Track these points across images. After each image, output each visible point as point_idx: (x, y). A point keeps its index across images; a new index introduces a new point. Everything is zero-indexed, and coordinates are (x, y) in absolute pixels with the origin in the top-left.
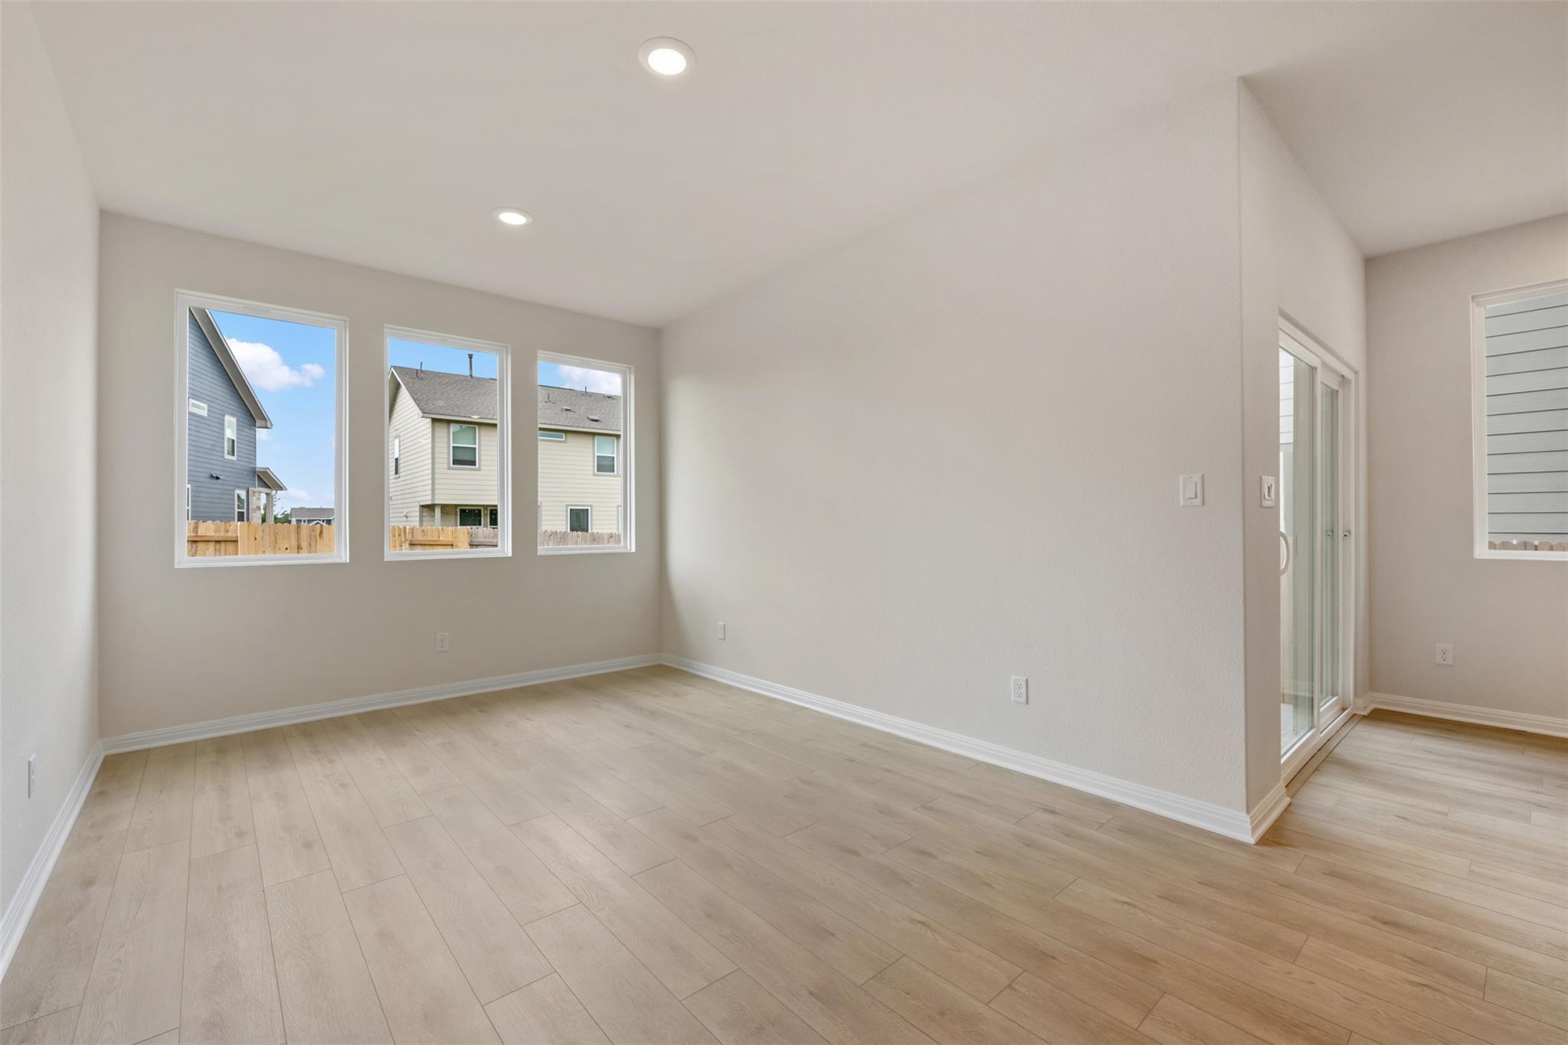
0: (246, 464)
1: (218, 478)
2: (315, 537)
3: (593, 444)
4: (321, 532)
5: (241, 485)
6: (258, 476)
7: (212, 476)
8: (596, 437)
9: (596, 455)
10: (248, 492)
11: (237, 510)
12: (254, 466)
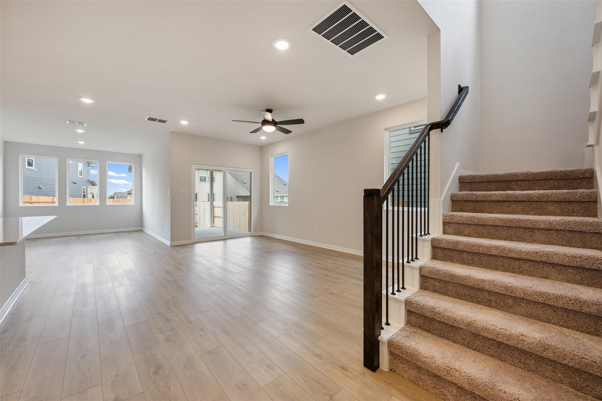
0: (87, 179)
1: (75, 183)
2: (89, 202)
3: (199, 172)
4: (90, 200)
5: (85, 185)
6: (91, 182)
7: (73, 183)
8: (200, 170)
9: (200, 176)
10: (87, 187)
11: (83, 193)
12: (89, 179)
